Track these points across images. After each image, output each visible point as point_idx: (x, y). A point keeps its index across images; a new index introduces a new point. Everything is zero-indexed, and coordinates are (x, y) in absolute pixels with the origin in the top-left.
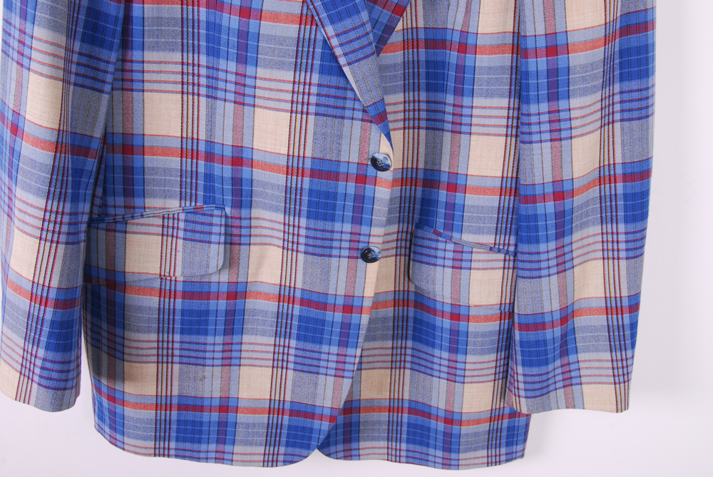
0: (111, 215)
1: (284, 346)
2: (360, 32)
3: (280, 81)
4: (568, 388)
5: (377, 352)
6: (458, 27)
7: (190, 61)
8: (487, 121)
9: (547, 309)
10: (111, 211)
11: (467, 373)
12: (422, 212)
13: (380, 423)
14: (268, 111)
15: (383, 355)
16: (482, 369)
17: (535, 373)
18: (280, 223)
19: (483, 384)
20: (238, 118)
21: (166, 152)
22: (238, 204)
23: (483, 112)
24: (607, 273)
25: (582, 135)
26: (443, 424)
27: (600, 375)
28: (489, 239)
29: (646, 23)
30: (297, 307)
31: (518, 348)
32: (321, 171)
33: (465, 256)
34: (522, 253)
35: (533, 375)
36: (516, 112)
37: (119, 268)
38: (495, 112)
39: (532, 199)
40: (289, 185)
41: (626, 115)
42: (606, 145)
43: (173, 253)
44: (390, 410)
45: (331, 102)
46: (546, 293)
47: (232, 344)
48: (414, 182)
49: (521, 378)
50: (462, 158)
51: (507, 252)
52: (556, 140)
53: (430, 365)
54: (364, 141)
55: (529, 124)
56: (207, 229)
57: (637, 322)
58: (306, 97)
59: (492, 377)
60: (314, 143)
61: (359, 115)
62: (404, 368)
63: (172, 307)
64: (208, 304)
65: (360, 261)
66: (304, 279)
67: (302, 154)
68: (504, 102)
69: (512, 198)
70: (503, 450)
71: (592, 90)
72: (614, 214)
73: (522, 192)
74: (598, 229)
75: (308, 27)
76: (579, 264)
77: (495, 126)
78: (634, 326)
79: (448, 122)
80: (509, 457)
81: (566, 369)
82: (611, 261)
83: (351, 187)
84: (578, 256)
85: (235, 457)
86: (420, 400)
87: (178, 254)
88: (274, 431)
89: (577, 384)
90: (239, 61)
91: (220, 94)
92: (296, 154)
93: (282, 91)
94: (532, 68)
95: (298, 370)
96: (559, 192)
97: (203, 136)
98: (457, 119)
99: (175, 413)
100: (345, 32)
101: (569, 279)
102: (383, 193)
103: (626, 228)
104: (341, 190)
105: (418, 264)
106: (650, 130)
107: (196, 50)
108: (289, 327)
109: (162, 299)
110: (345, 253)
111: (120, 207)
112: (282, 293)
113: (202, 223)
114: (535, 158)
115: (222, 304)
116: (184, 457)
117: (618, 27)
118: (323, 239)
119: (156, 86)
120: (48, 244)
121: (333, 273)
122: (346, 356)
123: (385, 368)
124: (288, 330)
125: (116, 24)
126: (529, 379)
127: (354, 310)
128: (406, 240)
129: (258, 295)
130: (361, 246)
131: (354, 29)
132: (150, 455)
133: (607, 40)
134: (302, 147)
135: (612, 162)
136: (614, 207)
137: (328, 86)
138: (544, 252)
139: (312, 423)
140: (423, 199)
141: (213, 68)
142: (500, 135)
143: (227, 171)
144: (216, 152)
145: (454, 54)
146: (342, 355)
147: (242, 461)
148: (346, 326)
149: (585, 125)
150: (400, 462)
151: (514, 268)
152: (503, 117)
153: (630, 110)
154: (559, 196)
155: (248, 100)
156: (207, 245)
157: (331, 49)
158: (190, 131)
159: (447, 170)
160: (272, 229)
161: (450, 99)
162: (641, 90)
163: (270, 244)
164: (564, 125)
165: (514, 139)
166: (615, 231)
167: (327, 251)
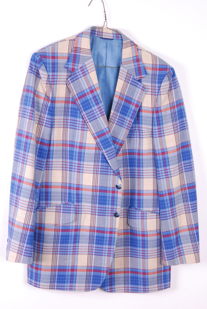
0: (41, 206)
1: (92, 247)
2: (112, 151)
3: (90, 165)
4: (180, 257)
5: (119, 251)
6: (137, 149)
7: (65, 161)
8: (147, 174)
9: (170, 229)
10: (41, 205)
11: (149, 255)
12: (131, 203)
13: (121, 277)
14: (87, 174)
15: (121, 252)
16: (153, 253)
17: (169, 251)
18: (90, 206)
19: (154, 258)
20: (78, 176)
21: (58, 187)
22: (78, 201)
23: (146, 172)
24: (187, 217)
25: (174, 176)
26: (142, 275)
27: (190, 251)
28: (151, 209)
29: (188, 145)
30: (96, 233)
31: (163, 244)
32: (102, 190)
33: (145, 215)
34: (161, 212)
35: (169, 252)
36: (155, 171)
37: (43, 223)
38: (149, 171)
39: (162, 195)
40: (93, 195)
41: (186, 170)
42: (181, 179)
43: (59, 217)
44: (124, 272)
45: (104, 170)
46: (169, 224)
47: (76, 246)
48: (128, 194)
49: (165, 254)
50: (141, 185)
51: (157, 213)
52: (167, 178)
53: (136, 254)
54: (114, 181)
55: (159, 174)
56: (69, 209)
57: (198, 232)
58: (97, 169)
59: (156, 256)
60: (100, 182)
61: (112, 173)
62: (128, 256)
63: (58, 235)
64: (69, 233)
65: (114, 217)
66: (98, 224)
67: (96, 185)
68: (152, 168)
69: (157, 196)
70: (163, 284)
71: (176, 163)
72: (187, 199)
73: (159, 194)
74: (183, 204)
75: (98, 150)
76: (179, 215)
77: (150, 175)
78: (198, 234)
79: (136, 175)
80: (165, 287)
81: (179, 250)
82: (188, 214)
83: (111, 194)
84: (178, 213)
85: (76, 288)
86: (134, 268)
87: (61, 217)
88: (88, 278)
89: (183, 255)
90: (79, 160)
91: (73, 170)
92: (95, 185)
93: (91, 168)
94: (158, 158)
95: (96, 255)
96: (170, 193)
97: (68, 182)
98: (139, 174)
99: (57, 272)
100: (108, 151)
101: (176, 220)
102: (120, 196)
103: (191, 203)
104: (108, 195)
105: (130, 219)
106: (193, 174)
107: (66, 158)
108: (93, 240)
109: (55, 232)
110: (110, 214)
111: (44, 204)
112: (91, 229)
113: (68, 207)
114: (162, 183)
115: (73, 233)
116: (59, 289)
117: (180, 146)
118: (103, 210)
119: (55, 168)
120: (29, 212)
121: (106, 221)
122: (111, 248)
123: (122, 257)
124: (93, 241)
125: (46, 152)
126: (168, 253)
127: (113, 233)
128: (126, 212)
129: (84, 230)
130: (114, 212)
131: (110, 150)
132: (48, 289)
133: (178, 150)
134: (97, 183)
135: (184, 184)
136: (186, 197)
137: (103, 166)
138: (168, 211)
139: (101, 274)
140: (131, 199)
141: (71, 163)
142: (151, 178)
143: (75, 192)
144: (72, 186)
145: (137, 156)
146: (110, 248)
147: (78, 289)
148: (111, 238)
149: (175, 173)
150: (129, 292)
151: (159, 218)
152: (152, 173)
153: (187, 169)
154: (170, 194)
155: (81, 171)
156: (70, 214)
157: (104, 156)
158: (64, 181)
159: (137, 189)
160: (88, 209)
161: (136, 168)
162: (189, 163)
163: (87, 214)
164: (169, 173)
165: (155, 179)
166: (188, 204)
167: (104, 214)
